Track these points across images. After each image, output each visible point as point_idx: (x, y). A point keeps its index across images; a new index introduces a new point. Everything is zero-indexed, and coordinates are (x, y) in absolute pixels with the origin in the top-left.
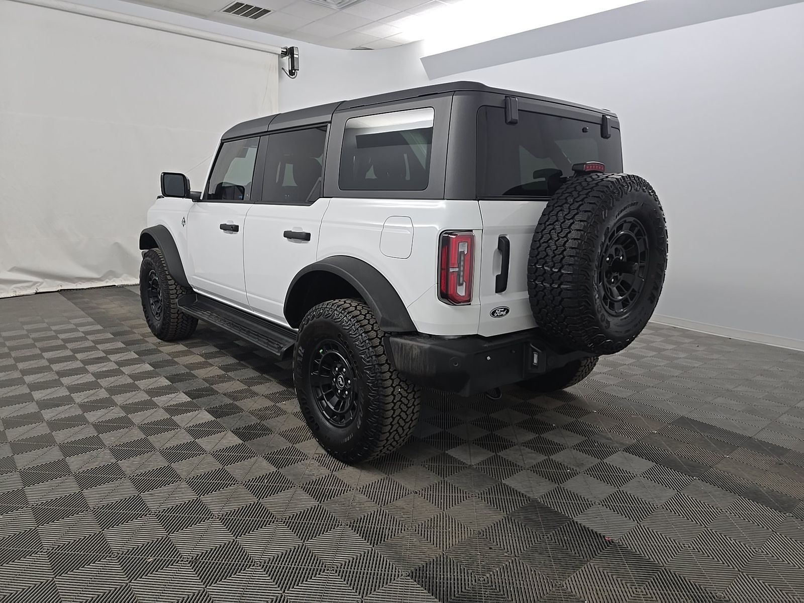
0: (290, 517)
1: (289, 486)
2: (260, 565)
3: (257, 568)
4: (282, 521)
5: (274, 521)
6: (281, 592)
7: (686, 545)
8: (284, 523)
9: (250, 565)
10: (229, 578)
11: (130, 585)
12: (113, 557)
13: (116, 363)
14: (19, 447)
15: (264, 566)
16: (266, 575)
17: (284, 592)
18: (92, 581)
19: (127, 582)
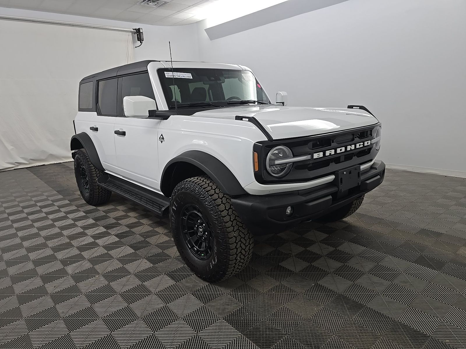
0: (159, 292)
1: (159, 274)
2: (142, 319)
3: (140, 320)
4: (155, 294)
5: (150, 294)
6: (152, 333)
7: (379, 293)
8: (156, 295)
9: (136, 319)
10: (124, 327)
11: (70, 334)
12: (61, 320)
13: (58, 206)
14: (10, 263)
15: (144, 319)
16: (145, 324)
17: (154, 333)
18: (49, 333)
19: (68, 332)
